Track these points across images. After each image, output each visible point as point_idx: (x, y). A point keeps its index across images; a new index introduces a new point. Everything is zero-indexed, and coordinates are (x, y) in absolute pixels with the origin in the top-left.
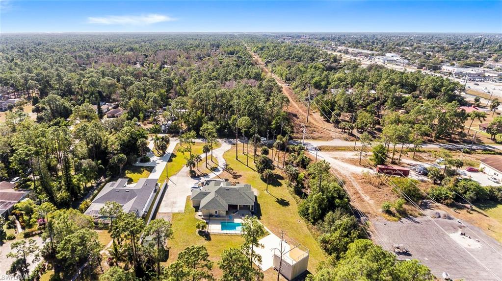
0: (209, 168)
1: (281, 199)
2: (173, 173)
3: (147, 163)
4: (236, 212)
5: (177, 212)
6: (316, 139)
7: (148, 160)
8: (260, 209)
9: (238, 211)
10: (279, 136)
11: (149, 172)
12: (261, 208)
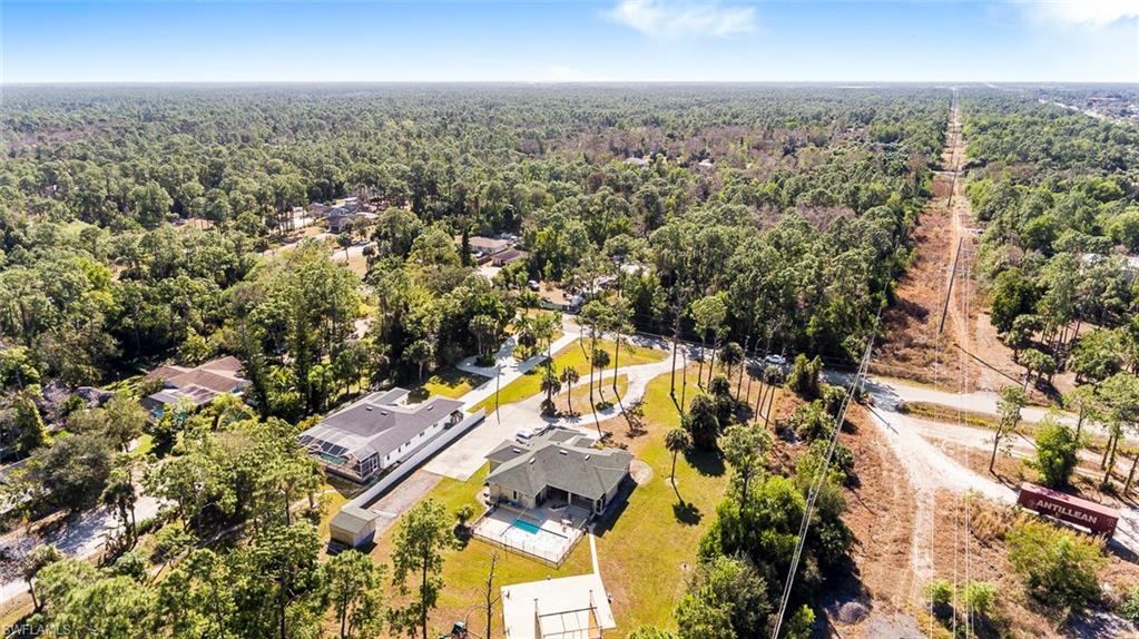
0: (595, 403)
1: (690, 505)
2: (514, 399)
3: (485, 369)
4: (563, 506)
5: (454, 476)
6: (927, 382)
7: (491, 363)
8: (620, 514)
9: (567, 504)
10: (802, 356)
11: (471, 387)
12: (624, 513)
